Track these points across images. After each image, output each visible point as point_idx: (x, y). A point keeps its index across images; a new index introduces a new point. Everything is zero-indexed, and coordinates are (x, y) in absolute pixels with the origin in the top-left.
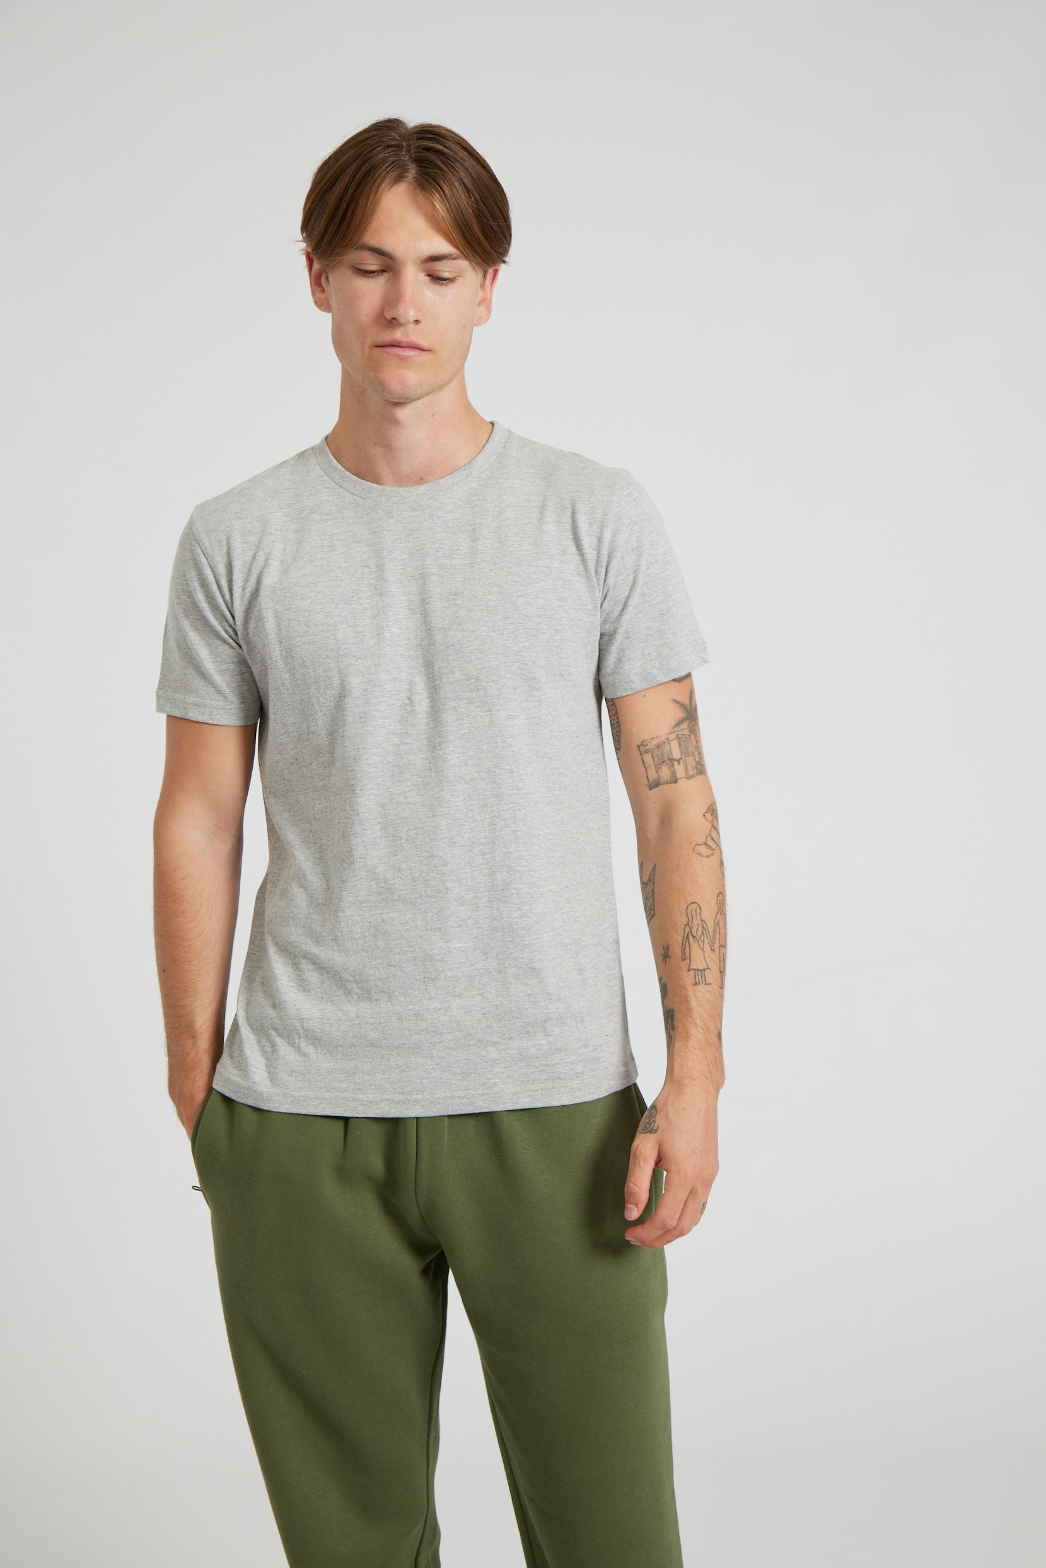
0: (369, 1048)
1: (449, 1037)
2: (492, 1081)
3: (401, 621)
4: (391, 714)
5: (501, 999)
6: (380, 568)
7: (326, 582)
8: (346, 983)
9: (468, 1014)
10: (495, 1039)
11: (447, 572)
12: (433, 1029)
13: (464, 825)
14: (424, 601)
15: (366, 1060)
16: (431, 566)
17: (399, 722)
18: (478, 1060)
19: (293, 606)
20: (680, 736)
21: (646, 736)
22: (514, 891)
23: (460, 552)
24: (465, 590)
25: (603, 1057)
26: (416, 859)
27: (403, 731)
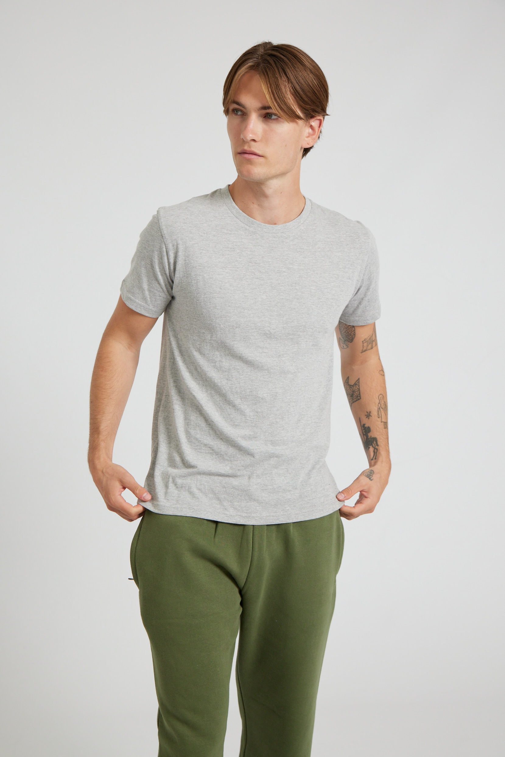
0: (232, 490)
1: (270, 487)
3: (267, 292)
6: (258, 265)
7: (230, 267)
11: (291, 272)
15: (230, 495)
19: (213, 277)
27: (264, 346)
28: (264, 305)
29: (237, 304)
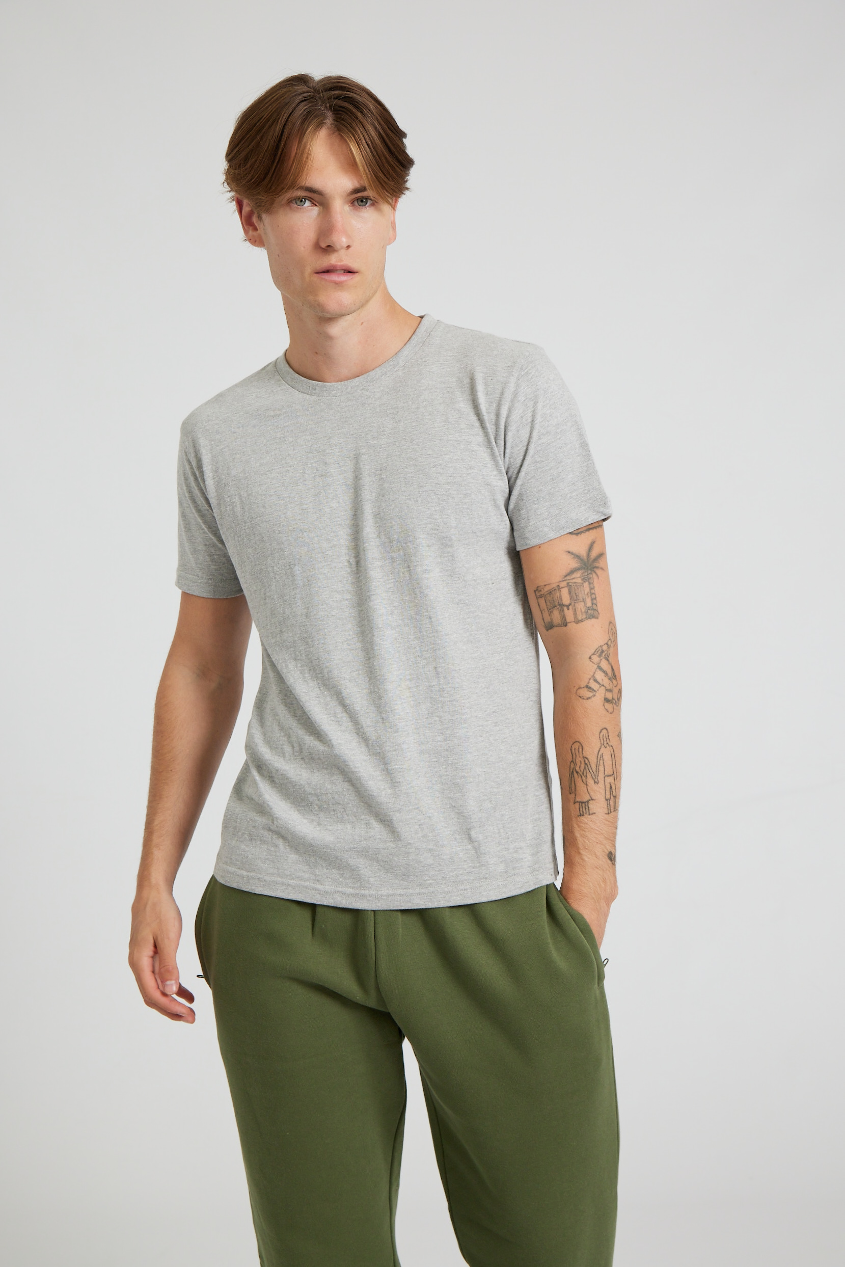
2: (428, 882)
4: (333, 575)
5: (433, 811)
8: (309, 796)
9: (407, 826)
10: (431, 847)
12: (380, 837)
13: (393, 664)
14: (357, 478)
16: (362, 447)
17: (340, 581)
18: (416, 865)
20: (570, 584)
21: (541, 584)
22: (437, 719)
23: (385, 433)
24: (388, 465)
25: (525, 858)
26: (358, 696)
27: (344, 589)
28: (336, 518)
29: (291, 526)
